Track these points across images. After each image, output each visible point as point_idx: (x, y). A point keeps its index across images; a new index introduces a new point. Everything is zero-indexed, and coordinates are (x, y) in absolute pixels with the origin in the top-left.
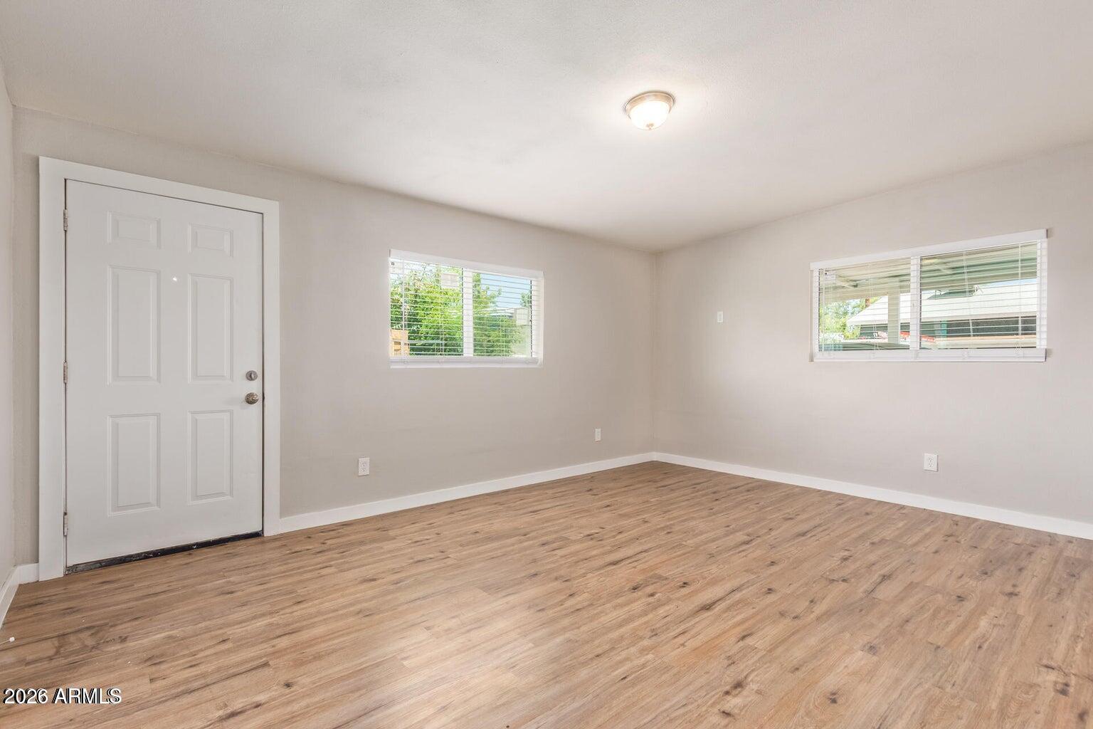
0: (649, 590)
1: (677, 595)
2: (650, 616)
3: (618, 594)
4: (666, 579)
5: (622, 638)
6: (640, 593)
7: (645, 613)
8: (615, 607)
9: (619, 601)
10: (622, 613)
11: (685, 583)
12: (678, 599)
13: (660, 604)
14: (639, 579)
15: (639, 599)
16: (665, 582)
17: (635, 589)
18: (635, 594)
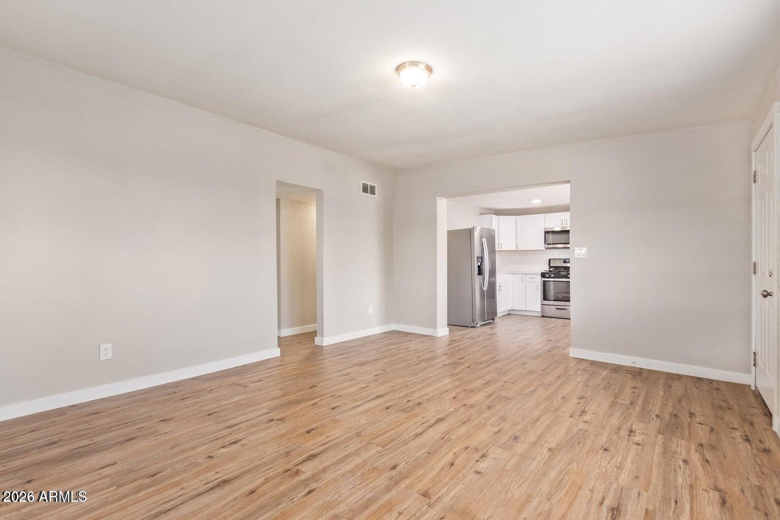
0: (411, 404)
1: (394, 402)
2: (409, 392)
3: (428, 400)
4: (400, 411)
5: (420, 383)
6: (416, 401)
7: (412, 393)
8: (427, 394)
9: (427, 397)
10: (423, 392)
11: (388, 408)
12: (394, 400)
13: (404, 397)
14: (418, 410)
15: (416, 399)
16: (401, 409)
17: (420, 404)
18: (420, 401)
